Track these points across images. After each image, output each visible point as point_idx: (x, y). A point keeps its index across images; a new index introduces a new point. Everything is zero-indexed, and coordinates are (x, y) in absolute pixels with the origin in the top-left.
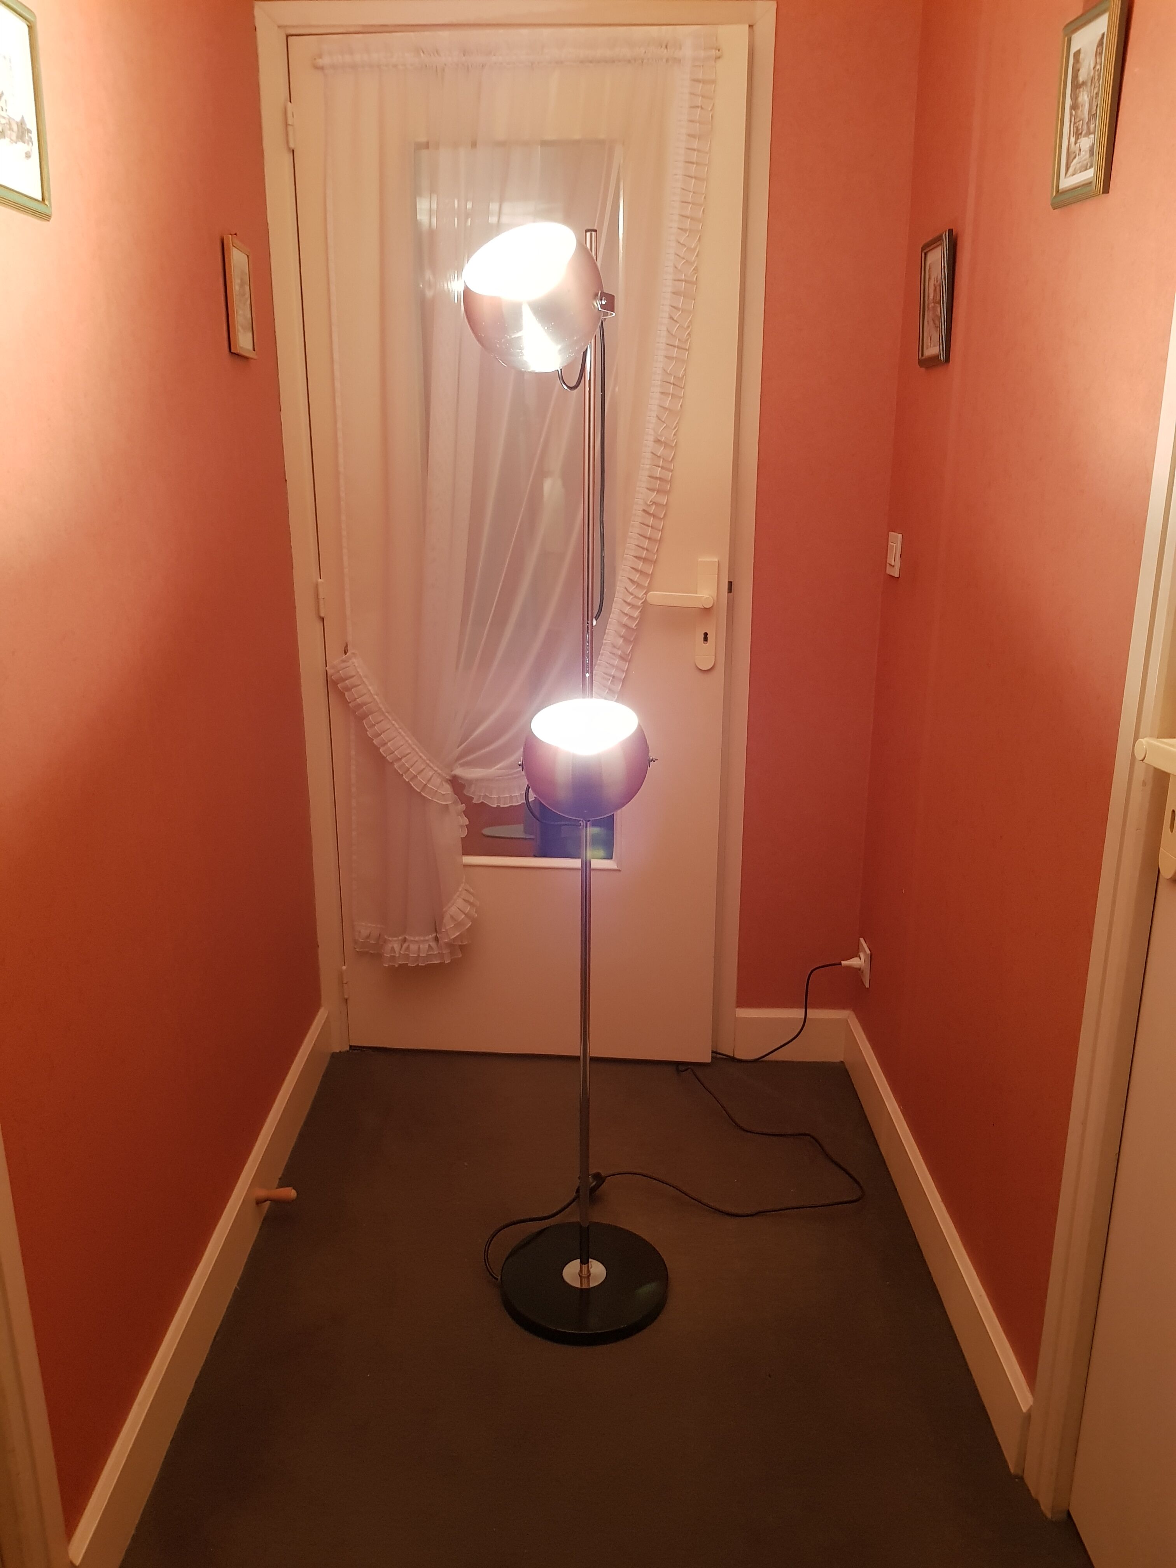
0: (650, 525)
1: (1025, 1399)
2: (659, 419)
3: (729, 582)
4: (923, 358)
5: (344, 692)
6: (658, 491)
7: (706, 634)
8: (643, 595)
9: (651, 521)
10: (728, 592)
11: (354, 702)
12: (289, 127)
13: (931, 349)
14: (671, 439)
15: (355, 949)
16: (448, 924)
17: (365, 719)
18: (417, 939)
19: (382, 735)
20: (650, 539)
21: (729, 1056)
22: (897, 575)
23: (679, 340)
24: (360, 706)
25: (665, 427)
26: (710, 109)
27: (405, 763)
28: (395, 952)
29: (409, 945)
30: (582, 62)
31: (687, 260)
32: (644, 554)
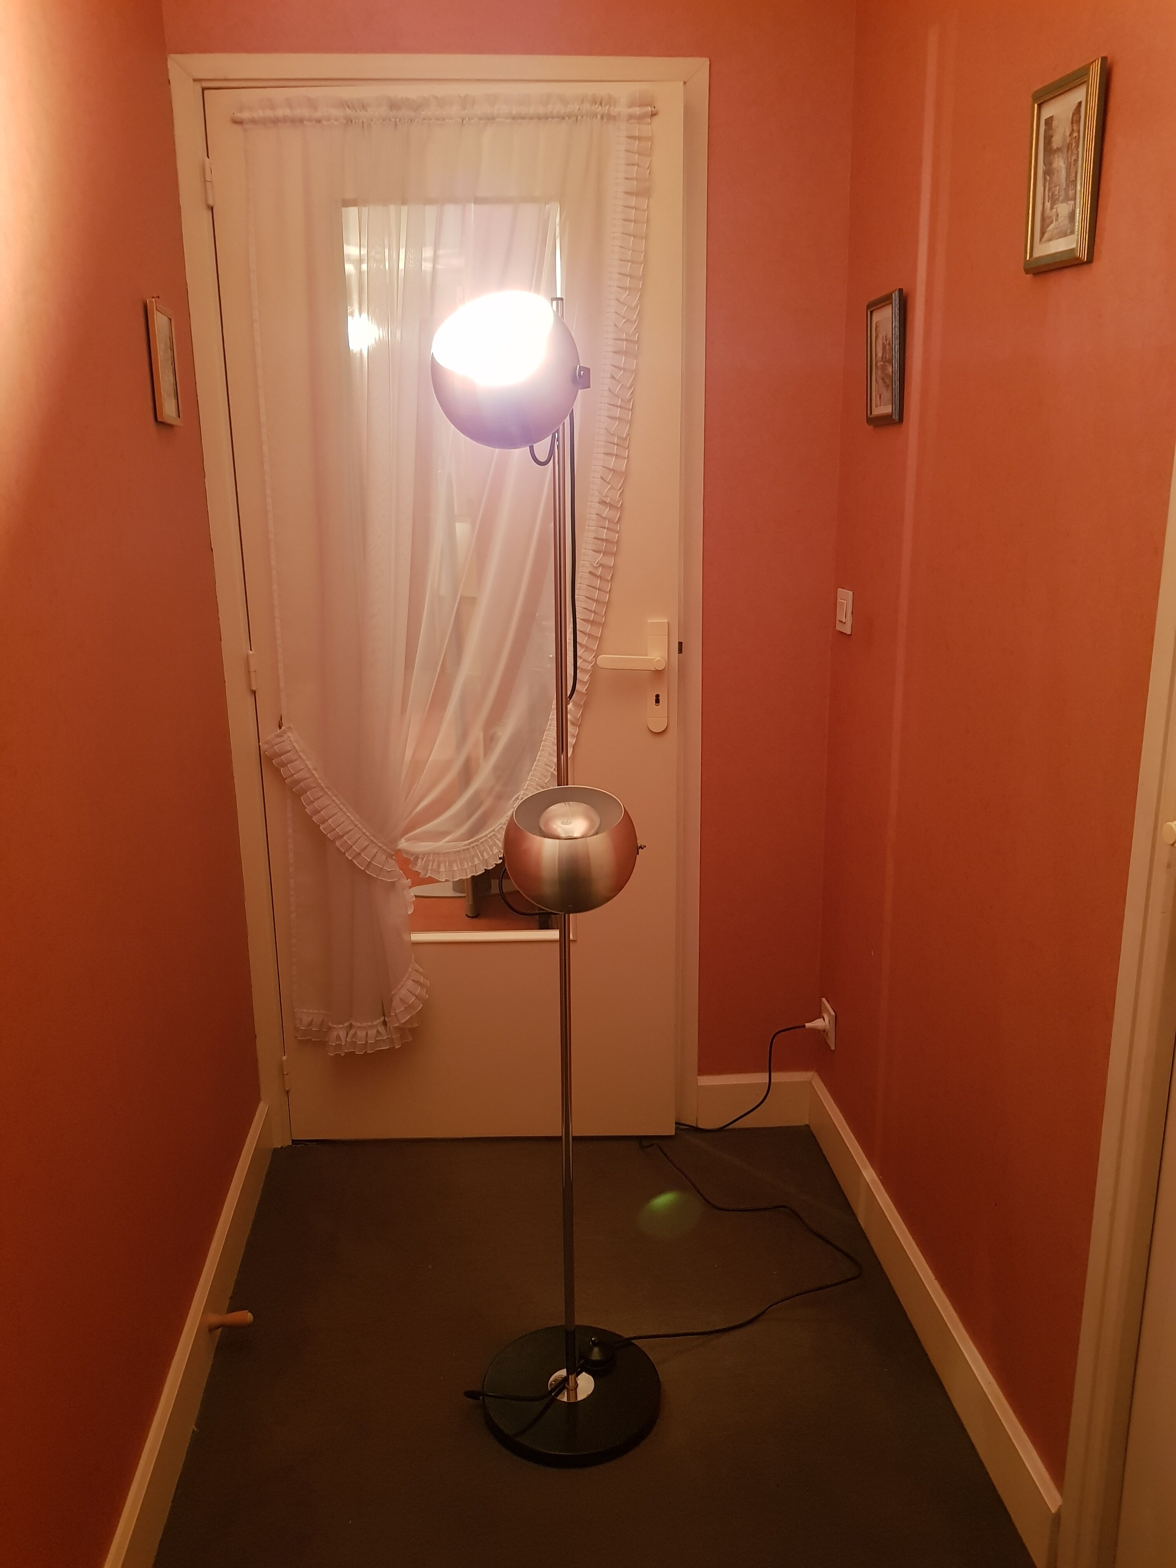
0: (598, 587)
1: (1052, 1499)
2: (604, 480)
3: (679, 643)
4: (871, 416)
5: (279, 768)
6: (605, 553)
7: (658, 696)
8: (592, 659)
9: (598, 583)
10: (679, 653)
11: (292, 778)
12: (208, 183)
13: (881, 407)
14: (617, 500)
15: (296, 1037)
16: (398, 1007)
17: (302, 795)
18: (364, 1025)
19: (322, 812)
20: (597, 601)
21: (691, 1126)
22: (849, 632)
23: (621, 400)
24: (297, 782)
25: (610, 488)
26: (647, 166)
27: (348, 841)
28: (341, 1040)
29: (356, 1032)
30: (514, 118)
31: (627, 320)
32: (592, 617)
